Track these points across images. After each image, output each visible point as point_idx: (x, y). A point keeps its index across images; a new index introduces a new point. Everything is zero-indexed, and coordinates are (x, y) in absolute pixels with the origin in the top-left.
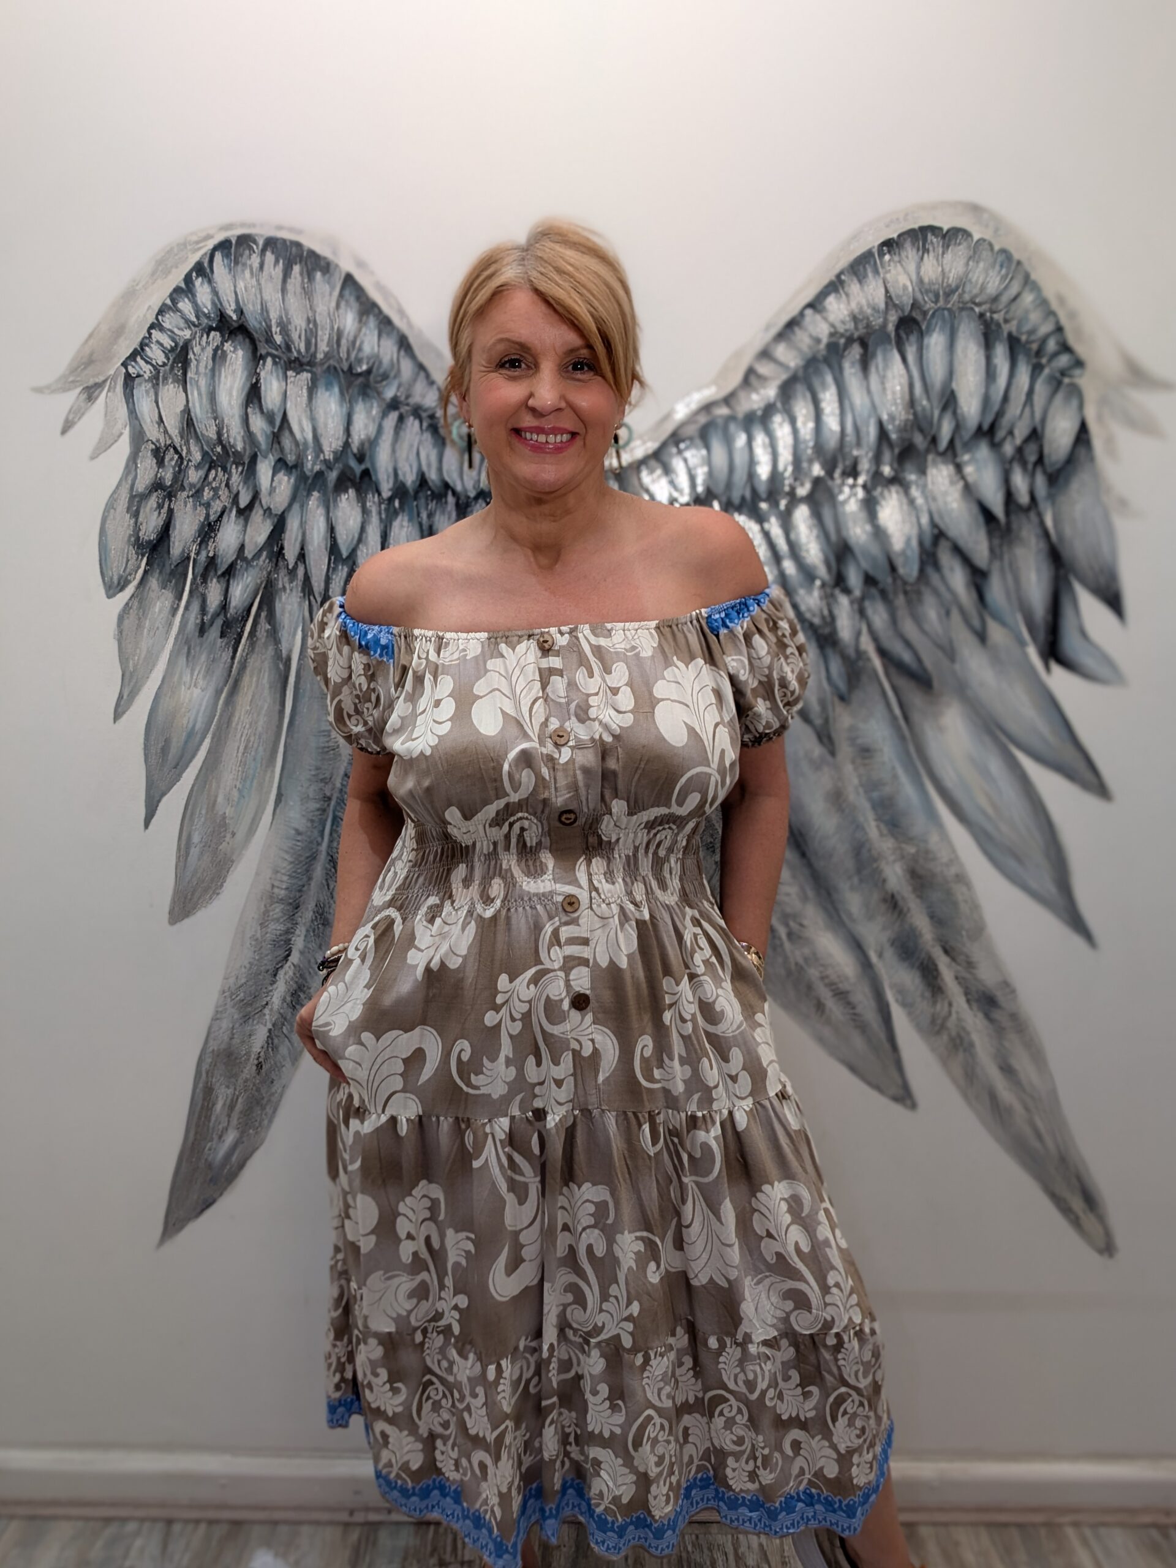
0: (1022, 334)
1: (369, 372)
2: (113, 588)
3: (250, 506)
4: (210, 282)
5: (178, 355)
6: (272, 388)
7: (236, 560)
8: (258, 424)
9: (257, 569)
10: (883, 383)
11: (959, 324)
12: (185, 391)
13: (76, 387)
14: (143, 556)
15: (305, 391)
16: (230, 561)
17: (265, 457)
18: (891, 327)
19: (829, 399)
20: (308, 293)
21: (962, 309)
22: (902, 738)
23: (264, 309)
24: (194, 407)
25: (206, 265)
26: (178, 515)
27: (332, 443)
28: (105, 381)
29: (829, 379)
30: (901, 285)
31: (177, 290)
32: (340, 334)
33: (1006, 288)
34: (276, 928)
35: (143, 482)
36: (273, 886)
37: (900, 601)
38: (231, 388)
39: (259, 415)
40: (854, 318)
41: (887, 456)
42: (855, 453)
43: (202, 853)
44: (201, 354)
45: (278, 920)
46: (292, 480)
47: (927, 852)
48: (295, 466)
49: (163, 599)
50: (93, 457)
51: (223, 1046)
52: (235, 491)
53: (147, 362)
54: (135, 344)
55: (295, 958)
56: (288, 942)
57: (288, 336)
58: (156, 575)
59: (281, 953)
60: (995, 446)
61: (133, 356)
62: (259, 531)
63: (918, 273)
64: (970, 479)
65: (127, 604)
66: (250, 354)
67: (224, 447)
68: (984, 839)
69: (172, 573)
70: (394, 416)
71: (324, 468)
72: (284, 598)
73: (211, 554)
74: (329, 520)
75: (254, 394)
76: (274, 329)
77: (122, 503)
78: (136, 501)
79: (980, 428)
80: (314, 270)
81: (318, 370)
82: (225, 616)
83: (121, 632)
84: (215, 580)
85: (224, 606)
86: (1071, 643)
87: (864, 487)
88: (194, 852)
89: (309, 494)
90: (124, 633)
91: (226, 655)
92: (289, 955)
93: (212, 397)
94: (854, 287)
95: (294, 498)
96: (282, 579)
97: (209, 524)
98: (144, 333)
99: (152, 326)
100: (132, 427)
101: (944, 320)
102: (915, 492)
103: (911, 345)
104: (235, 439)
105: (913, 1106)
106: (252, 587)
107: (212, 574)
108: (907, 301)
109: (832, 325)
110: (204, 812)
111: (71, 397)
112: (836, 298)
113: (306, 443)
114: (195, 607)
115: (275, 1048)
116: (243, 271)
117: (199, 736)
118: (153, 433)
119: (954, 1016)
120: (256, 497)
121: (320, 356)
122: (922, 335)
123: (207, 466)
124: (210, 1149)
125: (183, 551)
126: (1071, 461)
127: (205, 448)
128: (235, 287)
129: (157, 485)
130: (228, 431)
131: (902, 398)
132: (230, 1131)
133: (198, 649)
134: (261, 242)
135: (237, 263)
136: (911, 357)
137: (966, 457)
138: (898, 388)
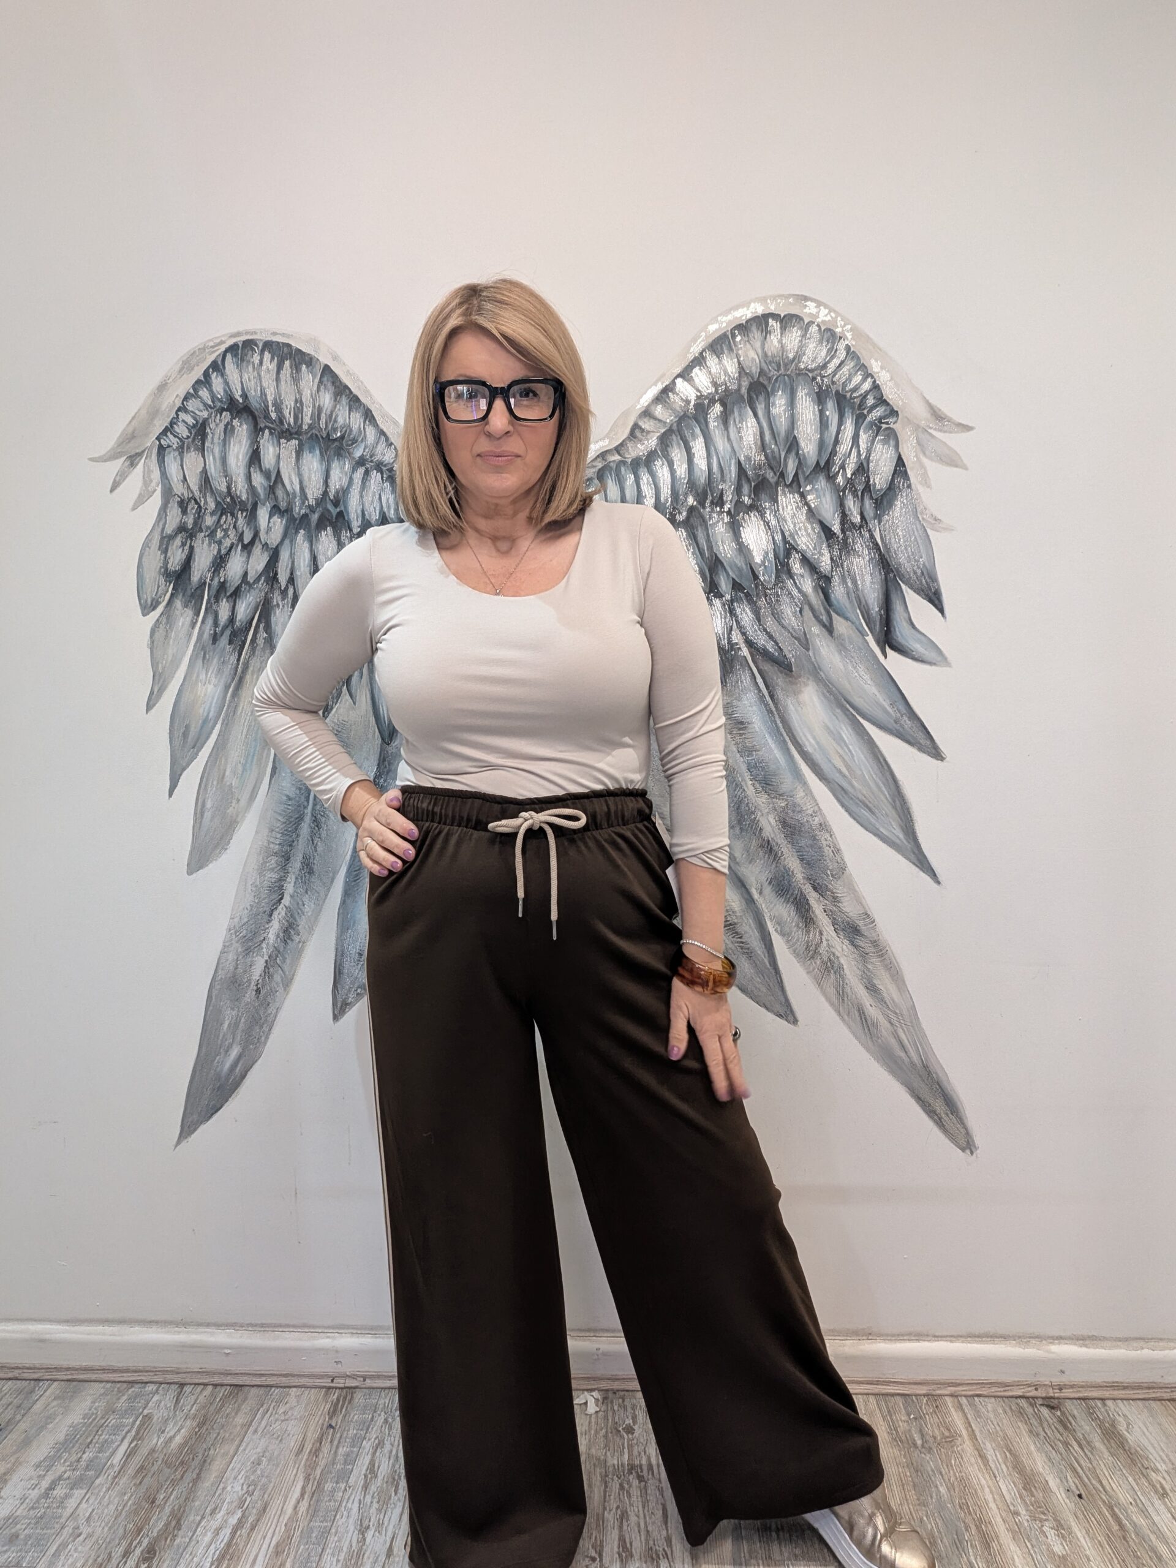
0: (846, 392)
1: (342, 437)
2: (147, 607)
3: (252, 542)
4: (223, 375)
5: (198, 430)
6: (269, 452)
7: (241, 583)
8: (258, 480)
9: (257, 591)
10: (739, 433)
11: (797, 386)
12: (203, 456)
13: (121, 457)
14: (170, 583)
15: (294, 453)
16: (236, 585)
17: (264, 505)
18: (744, 391)
19: (698, 446)
20: (296, 380)
21: (799, 375)
22: (770, 712)
23: (263, 394)
24: (210, 468)
25: (220, 363)
26: (197, 550)
27: (314, 492)
28: (144, 450)
29: (698, 430)
30: (750, 357)
31: (198, 382)
32: (320, 410)
33: (832, 358)
34: (271, 876)
35: (171, 527)
36: (269, 842)
37: (762, 602)
38: (238, 453)
39: (258, 472)
40: (715, 384)
41: (746, 489)
42: (720, 487)
43: (213, 817)
44: (216, 430)
45: (273, 869)
46: (284, 522)
47: (795, 805)
48: (286, 511)
49: (185, 615)
50: (134, 509)
51: (229, 975)
52: (240, 531)
53: (175, 436)
54: (167, 424)
55: (286, 900)
56: (281, 887)
57: (281, 413)
58: (180, 597)
59: (275, 897)
60: (831, 478)
61: (165, 432)
62: (259, 561)
63: (763, 348)
64: (813, 506)
65: (158, 620)
66: (252, 427)
67: (232, 498)
68: (840, 793)
69: (192, 595)
70: (361, 471)
71: (308, 511)
72: (277, 612)
73: (222, 580)
74: (312, 550)
75: (255, 457)
76: (270, 408)
77: (155, 542)
78: (166, 541)
79: (818, 463)
80: (300, 364)
81: (304, 438)
82: (233, 627)
83: (153, 642)
84: (225, 600)
85: (232, 620)
86: (901, 631)
87: (729, 513)
88: (208, 815)
89: (297, 532)
90: (155, 643)
91: (233, 659)
92: (281, 899)
93: (224, 461)
94: (712, 361)
95: (285, 536)
96: (276, 598)
97: (221, 557)
98: (173, 414)
99: (179, 409)
100: (163, 485)
101: (785, 383)
102: (768, 515)
103: (760, 404)
104: (241, 492)
105: (795, 1021)
106: (253, 604)
107: (222, 595)
108: (755, 371)
109: (698, 390)
110: (215, 783)
111: (119, 464)
112: (700, 369)
113: (294, 493)
114: (210, 621)
115: (271, 977)
116: (247, 367)
117: (212, 721)
118: (179, 489)
119: (825, 942)
120: (256, 535)
121: (305, 427)
122: (768, 396)
123: (219, 513)
124: (218, 1062)
125: (201, 578)
126: (891, 489)
127: (218, 499)
128: (241, 378)
129: (182, 528)
130: (235, 486)
131: (755, 443)
132: (234, 1046)
133: (211, 653)
134: (261, 345)
135: (242, 360)
136: (760, 413)
137: (808, 488)
138: (751, 438)
